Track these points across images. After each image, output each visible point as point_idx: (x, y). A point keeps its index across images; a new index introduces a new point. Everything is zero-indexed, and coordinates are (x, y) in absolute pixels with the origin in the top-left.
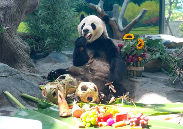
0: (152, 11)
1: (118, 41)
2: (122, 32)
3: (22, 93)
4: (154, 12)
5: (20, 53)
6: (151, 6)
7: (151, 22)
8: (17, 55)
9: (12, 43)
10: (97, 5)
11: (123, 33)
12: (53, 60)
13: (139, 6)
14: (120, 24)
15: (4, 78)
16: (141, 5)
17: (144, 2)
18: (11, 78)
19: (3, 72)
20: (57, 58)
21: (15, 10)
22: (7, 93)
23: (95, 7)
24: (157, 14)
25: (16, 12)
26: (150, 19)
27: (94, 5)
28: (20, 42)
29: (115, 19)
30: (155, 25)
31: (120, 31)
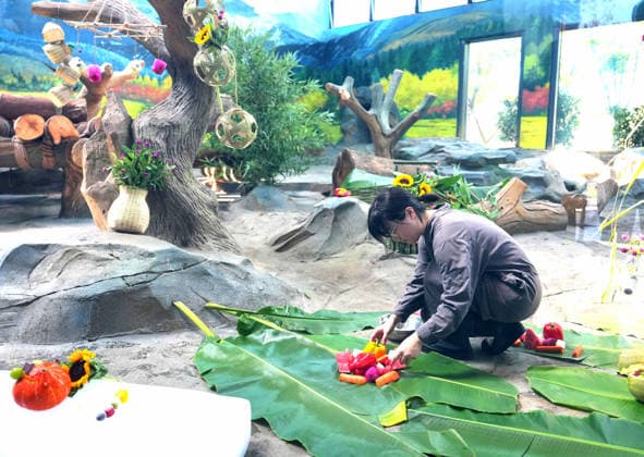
0: (444, 88)
1: (381, 159)
2: (389, 136)
3: (207, 301)
4: (448, 90)
5: (201, 213)
6: (442, 80)
7: (443, 111)
8: (194, 218)
9: (184, 195)
10: (341, 84)
11: (389, 140)
12: (260, 201)
13: (421, 78)
14: (385, 120)
15: (173, 275)
16: (425, 77)
17: (430, 71)
18: (186, 273)
19: (171, 262)
20: (267, 198)
21: (187, 130)
22: (179, 304)
23: (337, 91)
24: (454, 95)
25: (189, 133)
26: (441, 104)
27: (337, 86)
28: (198, 190)
29: (376, 113)
30: (449, 116)
31: (384, 135)
